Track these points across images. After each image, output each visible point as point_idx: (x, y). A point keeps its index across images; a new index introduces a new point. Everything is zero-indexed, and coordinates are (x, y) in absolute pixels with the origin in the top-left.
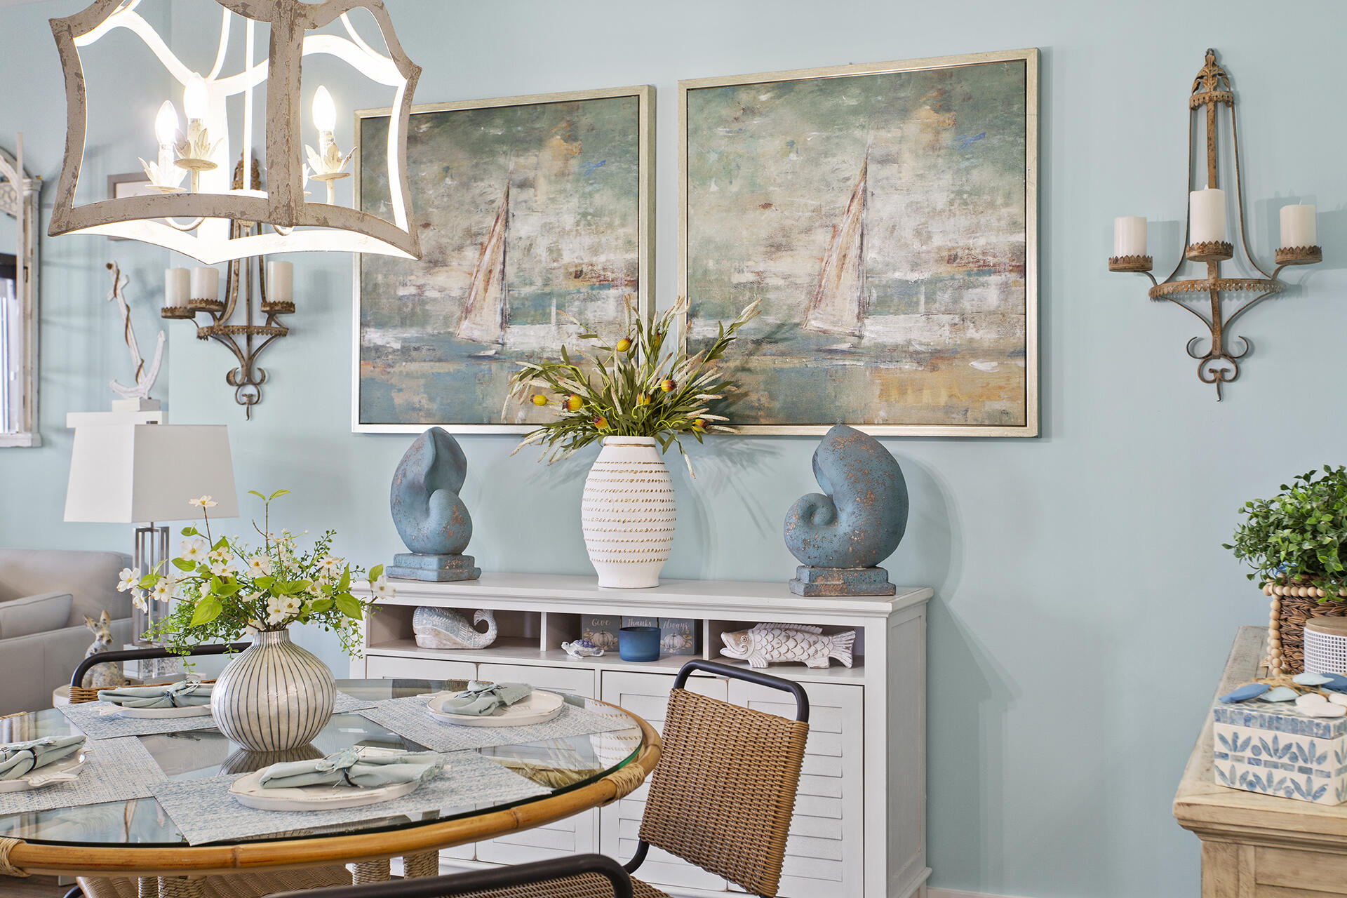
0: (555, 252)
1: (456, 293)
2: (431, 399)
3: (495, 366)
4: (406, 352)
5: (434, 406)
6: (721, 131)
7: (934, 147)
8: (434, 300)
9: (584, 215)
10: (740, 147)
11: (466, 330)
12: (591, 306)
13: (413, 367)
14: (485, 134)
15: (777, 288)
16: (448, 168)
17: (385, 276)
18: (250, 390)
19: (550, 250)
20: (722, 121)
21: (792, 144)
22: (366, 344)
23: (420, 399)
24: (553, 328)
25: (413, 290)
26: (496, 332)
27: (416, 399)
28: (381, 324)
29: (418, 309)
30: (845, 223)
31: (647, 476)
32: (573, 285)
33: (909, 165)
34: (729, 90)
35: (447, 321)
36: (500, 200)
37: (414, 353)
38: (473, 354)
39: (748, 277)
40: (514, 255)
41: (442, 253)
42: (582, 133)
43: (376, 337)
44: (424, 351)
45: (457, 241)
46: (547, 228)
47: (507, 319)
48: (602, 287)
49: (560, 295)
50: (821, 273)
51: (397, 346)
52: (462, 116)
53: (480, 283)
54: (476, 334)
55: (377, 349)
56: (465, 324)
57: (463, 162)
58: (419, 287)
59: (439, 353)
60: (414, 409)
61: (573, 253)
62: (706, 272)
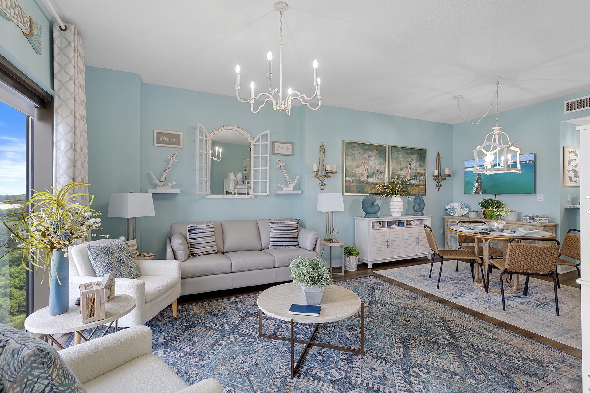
0: (375, 167)
1: (361, 173)
2: (357, 189)
3: (366, 184)
4: (353, 181)
5: (357, 191)
6: (395, 153)
7: (417, 159)
8: (357, 173)
9: (379, 162)
10: (397, 156)
11: (362, 179)
12: (380, 176)
13: (354, 184)
14: (365, 148)
15: (401, 175)
16: (360, 152)
17: (350, 169)
18: (322, 187)
19: (374, 167)
20: (396, 152)
21: (403, 156)
22: (346, 180)
23: (355, 189)
24: (374, 179)
25: (354, 172)
26: (366, 179)
27: (354, 189)
28: (349, 177)
29: (355, 175)
30: (408, 167)
31: (400, 202)
32: (377, 173)
33: (415, 161)
34: (397, 147)
35: (359, 176)
36: (367, 159)
37: (354, 182)
38: (363, 182)
39: (398, 174)
40: (369, 167)
41: (359, 166)
42: (379, 150)
43: (348, 179)
44: (356, 182)
45: (361, 164)
46: (374, 164)
47: (368, 177)
48: (381, 173)
49: (375, 174)
50: (406, 173)
51: (352, 180)
52: (362, 144)
53: (364, 171)
54: (364, 179)
55: (348, 181)
56: (362, 178)
57: (362, 151)
58: (355, 171)
59: (358, 182)
60: (354, 191)
61: (377, 168)
62: (394, 172)
